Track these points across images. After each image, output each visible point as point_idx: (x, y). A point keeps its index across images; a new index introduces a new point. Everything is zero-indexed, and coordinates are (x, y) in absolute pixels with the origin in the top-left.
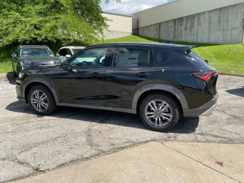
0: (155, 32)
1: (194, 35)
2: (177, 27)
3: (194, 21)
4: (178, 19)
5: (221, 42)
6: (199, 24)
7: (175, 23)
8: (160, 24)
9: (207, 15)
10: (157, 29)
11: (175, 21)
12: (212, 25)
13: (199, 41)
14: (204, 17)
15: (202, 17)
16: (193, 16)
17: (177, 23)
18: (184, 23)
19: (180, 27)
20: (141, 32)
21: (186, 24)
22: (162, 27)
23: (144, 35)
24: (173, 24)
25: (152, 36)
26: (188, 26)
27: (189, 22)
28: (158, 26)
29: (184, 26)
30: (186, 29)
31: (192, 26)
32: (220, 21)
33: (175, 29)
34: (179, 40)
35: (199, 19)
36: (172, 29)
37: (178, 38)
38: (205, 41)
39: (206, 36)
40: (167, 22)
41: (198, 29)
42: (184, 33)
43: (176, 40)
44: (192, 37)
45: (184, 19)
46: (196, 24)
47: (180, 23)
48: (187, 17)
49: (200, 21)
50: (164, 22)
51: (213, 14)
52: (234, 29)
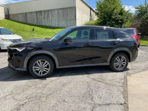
0: (23, 18)
1: (50, 22)
2: (38, 17)
3: (49, 14)
4: (39, 11)
6: (52, 16)
7: (37, 14)
8: (26, 13)
10: (24, 17)
11: (36, 12)
12: (60, 17)
13: (53, 26)
14: (55, 12)
15: (53, 12)
16: (48, 11)
17: (38, 14)
18: (43, 14)
19: (40, 16)
20: (11, 17)
22: (28, 15)
23: (14, 20)
24: (36, 14)
25: (20, 21)
26: (46, 16)
27: (46, 14)
28: (25, 15)
29: (43, 16)
30: (44, 18)
31: (48, 16)
32: (64, 15)
33: (37, 18)
34: (41, 24)
35: (52, 13)
36: (35, 17)
37: (40, 23)
38: (57, 26)
39: (57, 23)
40: (31, 13)
41: (52, 19)
42: (43, 20)
43: (38, 24)
44: (49, 23)
45: (43, 12)
46: (50, 16)
47: (40, 14)
48: (45, 11)
49: (53, 14)
50: (29, 12)
51: (60, 11)
52: (71, 20)
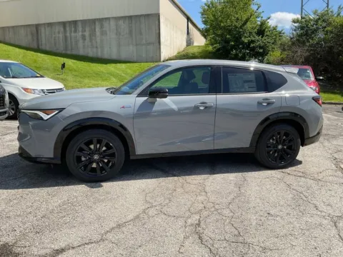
0: (30, 37)
1: (97, 47)
2: (68, 34)
3: (95, 31)
4: (70, 22)
5: (135, 59)
6: (103, 33)
7: (65, 28)
8: (37, 26)
9: (113, 23)
10: (32, 34)
11: (64, 24)
12: (121, 37)
13: (106, 56)
14: (109, 23)
15: (106, 24)
16: (93, 22)
17: (68, 29)
18: (80, 29)
19: (73, 34)
21: (84, 31)
22: (43, 30)
24: (62, 29)
25: (23, 44)
26: (87, 34)
27: (87, 29)
28: (35, 29)
29: (80, 34)
30: (84, 37)
31: (93, 34)
32: (131, 32)
33: (66, 37)
34: (74, 52)
35: (102, 27)
36: (61, 35)
37: (71, 49)
38: (114, 57)
39: (114, 50)
40: (50, 25)
41: (102, 41)
42: (81, 44)
43: (69, 52)
44: (95, 50)
45: (80, 24)
46: (98, 33)
47: (73, 29)
48: (84, 22)
49: (104, 29)
50: (44, 24)
51: (121, 22)
52: (149, 44)
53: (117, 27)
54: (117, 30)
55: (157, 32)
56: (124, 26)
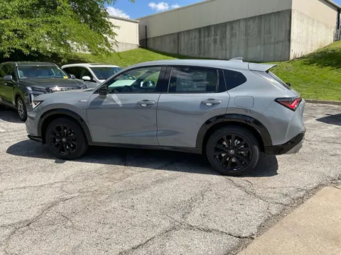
0: (172, 44)
1: (226, 49)
2: (202, 39)
3: (226, 32)
4: (204, 28)
5: (262, 59)
6: (233, 35)
7: (200, 34)
8: (179, 34)
9: (242, 24)
10: (174, 42)
11: (199, 30)
12: (249, 37)
14: (239, 26)
15: (236, 26)
16: (225, 25)
17: (202, 34)
18: (213, 33)
19: (206, 39)
20: (151, 44)
21: (216, 35)
22: (182, 38)
23: (156, 48)
24: (197, 35)
25: (167, 50)
26: (218, 37)
27: (219, 33)
28: (176, 37)
29: (212, 38)
30: (215, 41)
31: (223, 37)
32: (260, 31)
33: (200, 42)
35: (232, 29)
36: (196, 41)
37: (204, 53)
40: (189, 32)
42: (212, 48)
44: (224, 52)
45: (213, 29)
46: (228, 36)
47: (207, 34)
48: (217, 26)
49: (234, 31)
50: (184, 32)
51: (251, 23)
52: (278, 43)
53: (247, 28)
54: (246, 31)
55: (288, 29)
56: (253, 26)
